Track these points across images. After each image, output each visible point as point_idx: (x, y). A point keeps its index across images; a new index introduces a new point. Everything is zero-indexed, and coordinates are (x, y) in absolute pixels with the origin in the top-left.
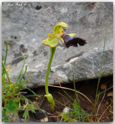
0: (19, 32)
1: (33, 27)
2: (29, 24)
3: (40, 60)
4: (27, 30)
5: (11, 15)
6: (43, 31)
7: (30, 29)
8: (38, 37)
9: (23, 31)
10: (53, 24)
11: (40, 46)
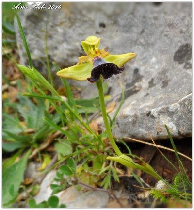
0: (134, 48)
1: (153, 37)
2: (147, 34)
3: (154, 95)
4: (144, 43)
5: (119, 19)
6: (167, 44)
7: (149, 41)
8: (159, 54)
9: (138, 45)
10: (184, 30)
11: (160, 69)
